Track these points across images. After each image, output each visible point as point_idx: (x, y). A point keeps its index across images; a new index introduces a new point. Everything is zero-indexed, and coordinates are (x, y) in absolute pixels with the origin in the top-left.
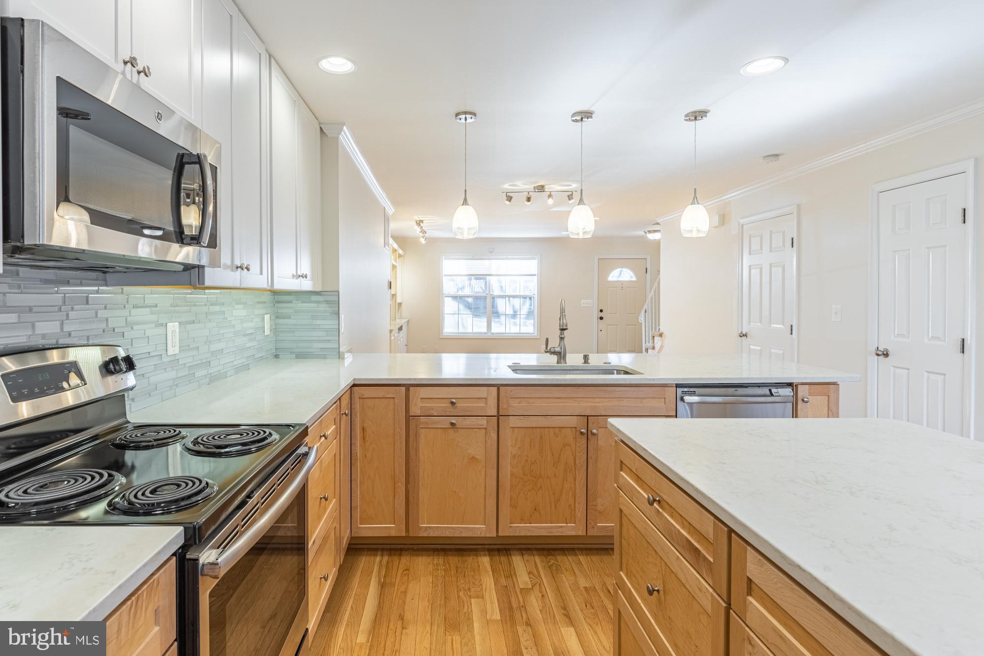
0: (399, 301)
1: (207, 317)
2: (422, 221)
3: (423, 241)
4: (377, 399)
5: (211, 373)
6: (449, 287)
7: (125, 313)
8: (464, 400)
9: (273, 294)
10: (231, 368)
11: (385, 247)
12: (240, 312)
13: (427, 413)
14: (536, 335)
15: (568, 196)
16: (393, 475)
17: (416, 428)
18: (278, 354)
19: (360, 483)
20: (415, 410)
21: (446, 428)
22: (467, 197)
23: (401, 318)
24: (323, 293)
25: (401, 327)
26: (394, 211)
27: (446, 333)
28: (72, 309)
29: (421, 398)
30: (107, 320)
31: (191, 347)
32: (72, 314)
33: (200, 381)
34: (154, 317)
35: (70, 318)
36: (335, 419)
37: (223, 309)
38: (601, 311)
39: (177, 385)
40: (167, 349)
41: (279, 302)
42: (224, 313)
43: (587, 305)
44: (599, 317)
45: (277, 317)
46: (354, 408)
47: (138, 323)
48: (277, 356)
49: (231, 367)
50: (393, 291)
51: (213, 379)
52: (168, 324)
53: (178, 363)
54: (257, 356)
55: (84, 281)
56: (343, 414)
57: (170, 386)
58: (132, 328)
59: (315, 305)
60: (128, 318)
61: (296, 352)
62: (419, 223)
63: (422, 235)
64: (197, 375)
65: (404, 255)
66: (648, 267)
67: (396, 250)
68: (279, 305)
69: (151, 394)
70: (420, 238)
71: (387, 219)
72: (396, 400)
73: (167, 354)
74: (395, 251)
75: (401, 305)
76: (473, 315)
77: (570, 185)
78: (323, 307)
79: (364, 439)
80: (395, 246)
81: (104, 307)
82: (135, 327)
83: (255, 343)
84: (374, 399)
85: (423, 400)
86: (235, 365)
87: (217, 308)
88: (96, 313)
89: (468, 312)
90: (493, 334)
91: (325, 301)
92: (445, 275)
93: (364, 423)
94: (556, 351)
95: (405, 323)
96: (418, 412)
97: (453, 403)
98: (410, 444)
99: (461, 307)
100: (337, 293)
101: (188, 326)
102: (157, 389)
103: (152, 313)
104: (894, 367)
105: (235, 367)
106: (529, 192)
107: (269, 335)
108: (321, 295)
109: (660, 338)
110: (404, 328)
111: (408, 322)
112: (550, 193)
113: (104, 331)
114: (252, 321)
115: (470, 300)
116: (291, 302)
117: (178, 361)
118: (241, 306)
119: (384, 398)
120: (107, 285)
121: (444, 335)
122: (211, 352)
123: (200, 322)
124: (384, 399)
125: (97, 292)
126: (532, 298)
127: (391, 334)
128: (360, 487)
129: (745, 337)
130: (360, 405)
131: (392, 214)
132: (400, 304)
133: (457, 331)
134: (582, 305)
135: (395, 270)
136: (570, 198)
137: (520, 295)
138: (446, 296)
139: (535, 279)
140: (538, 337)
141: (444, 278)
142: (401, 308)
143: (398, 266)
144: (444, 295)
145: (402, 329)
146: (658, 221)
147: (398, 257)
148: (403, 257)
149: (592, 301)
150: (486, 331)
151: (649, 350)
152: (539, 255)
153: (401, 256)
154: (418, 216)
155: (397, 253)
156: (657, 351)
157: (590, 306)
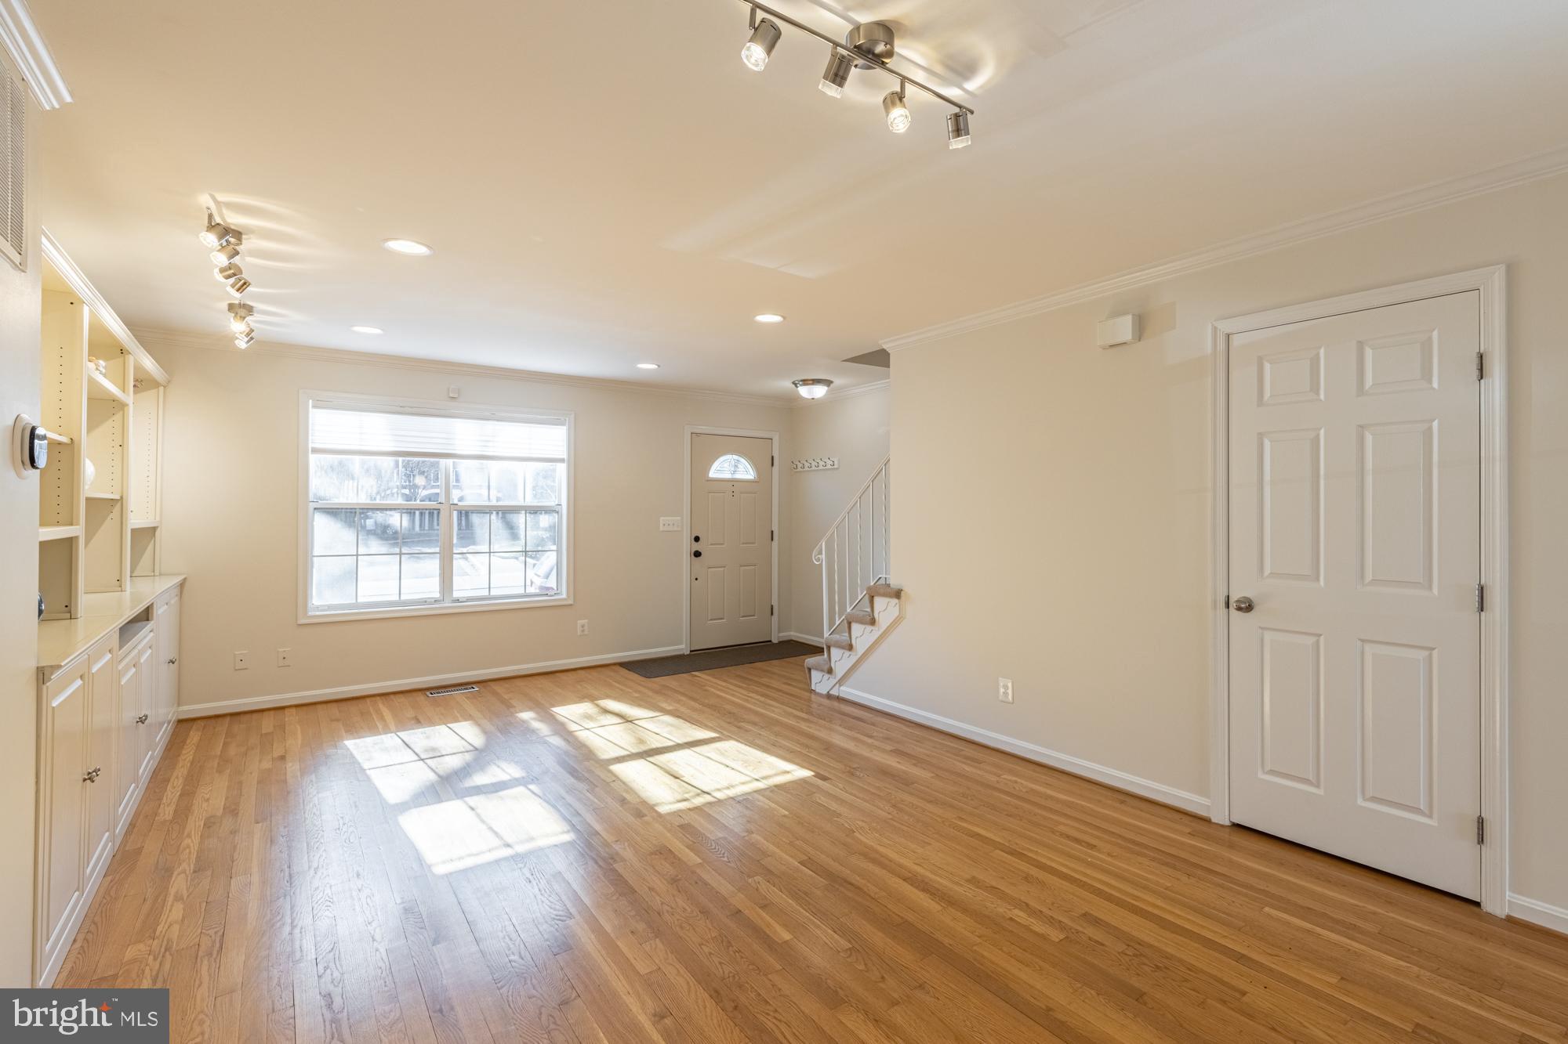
0: (138, 517)
6: (322, 485)
14: (564, 596)
23: (153, 573)
25: (148, 610)
27: (318, 608)
38: (697, 539)
43: (670, 528)
44: (693, 552)
65: (171, 385)
66: (775, 454)
67: (122, 349)
75: (154, 531)
76: (400, 554)
90: (458, 601)
92: (315, 451)
106: (835, 45)
110: (159, 611)
111: (182, 585)
112: (903, 86)
115: (391, 518)
121: (310, 614)
129: (1243, 610)
132: (145, 536)
133: (353, 601)
134: (661, 529)
135: (118, 416)
136: (959, 127)
137: (526, 506)
138: (315, 509)
139: (562, 470)
140: (570, 602)
141: (313, 458)
142: (151, 546)
143: (131, 405)
144: (312, 506)
145: (148, 620)
146: (885, 347)
147: (136, 380)
148: (161, 389)
149: (679, 518)
150: (437, 595)
151: (854, 626)
152: (573, 416)
153: (153, 384)
154: (221, 197)
155: (131, 360)
156: (882, 630)
157: (676, 529)
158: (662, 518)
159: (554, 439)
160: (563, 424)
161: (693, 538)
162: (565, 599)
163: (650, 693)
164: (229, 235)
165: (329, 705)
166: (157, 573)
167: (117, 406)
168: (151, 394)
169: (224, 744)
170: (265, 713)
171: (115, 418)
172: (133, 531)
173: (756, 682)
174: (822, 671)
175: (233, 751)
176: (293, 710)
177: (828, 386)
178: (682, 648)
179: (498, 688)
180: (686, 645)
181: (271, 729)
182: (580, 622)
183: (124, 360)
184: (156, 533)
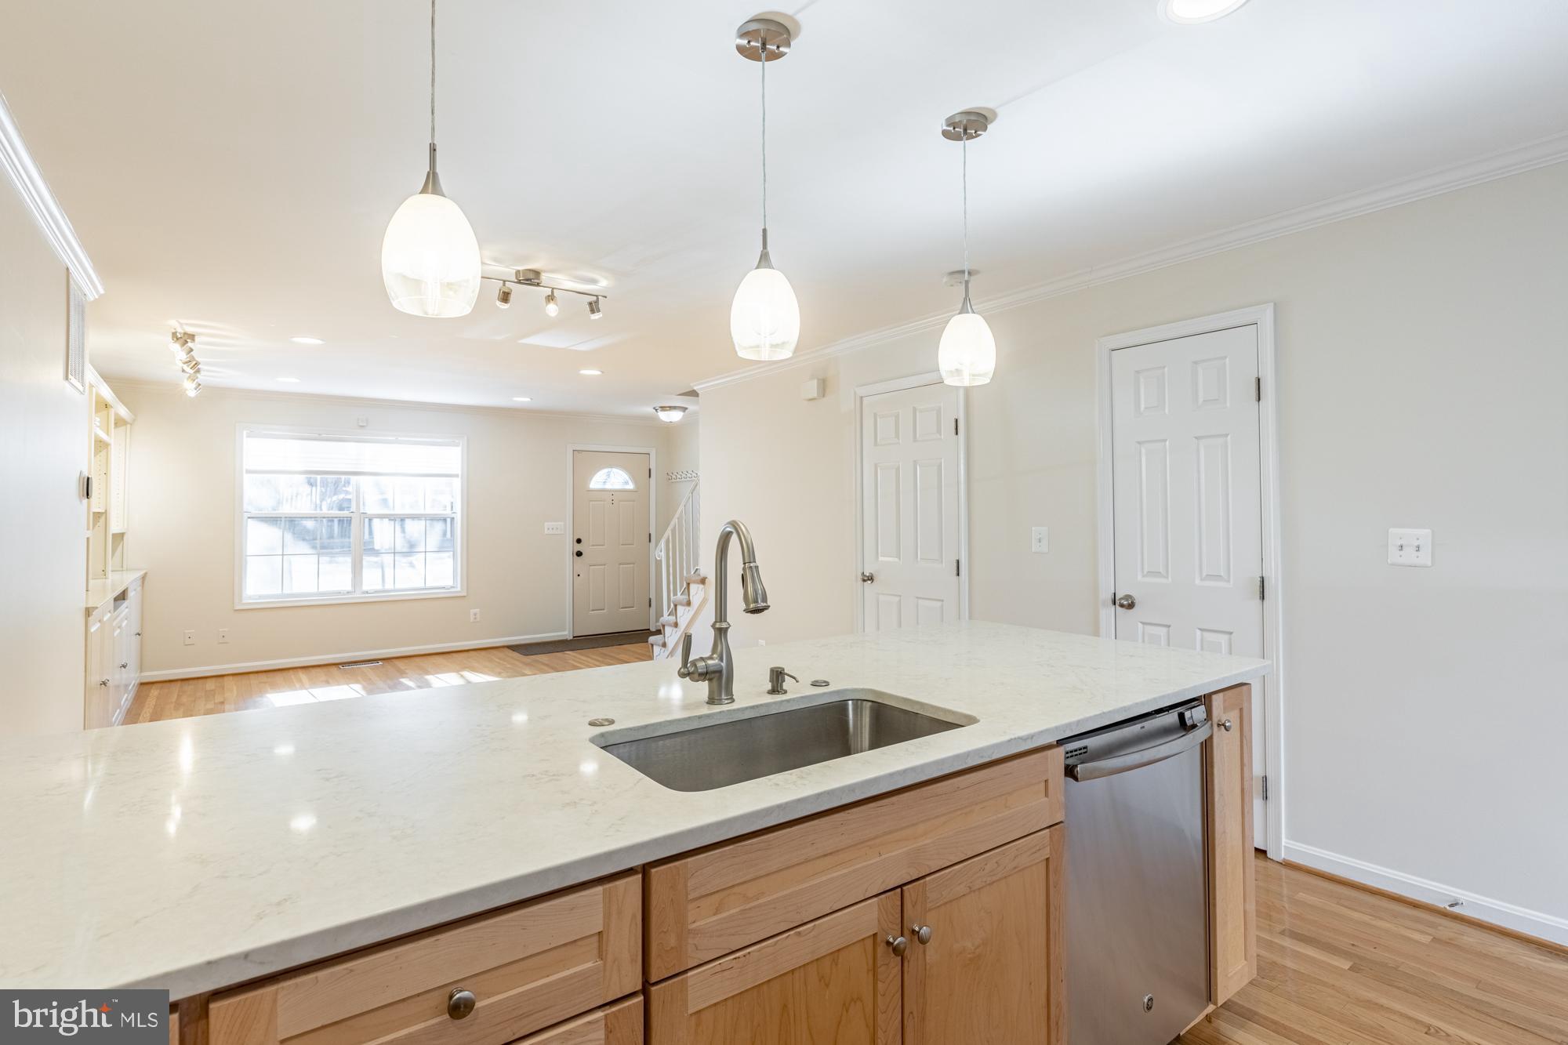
0: (115, 527)
2: (192, 337)
3: (190, 389)
6: (256, 496)
11: (66, 380)
14: (459, 589)
15: (590, 304)
23: (122, 568)
25: (123, 593)
26: (102, 291)
27: (250, 598)
38: (579, 541)
43: (554, 532)
44: (575, 552)
50: (96, 503)
63: (190, 374)
65: (134, 420)
66: (653, 467)
67: (109, 405)
70: (182, 381)
71: (75, 311)
74: (104, 403)
75: (123, 537)
76: (319, 555)
77: (594, 281)
80: (106, 392)
89: (304, 547)
90: (367, 592)
92: (248, 472)
94: (712, 669)
95: (135, 580)
97: (456, 1010)
99: (288, 536)
104: (1143, 623)
106: (504, 281)
109: (701, 586)
110: (131, 594)
111: (144, 578)
112: (552, 292)
115: (310, 524)
121: (244, 601)
126: (449, 520)
127: (91, 618)
129: (869, 582)
132: (119, 537)
133: (280, 592)
134: (546, 532)
135: (104, 453)
136: (594, 307)
137: (425, 515)
138: (249, 518)
139: (457, 483)
140: (465, 594)
141: (246, 477)
142: (121, 545)
143: (113, 444)
144: (246, 515)
145: (124, 599)
146: (695, 388)
147: (115, 422)
148: (129, 426)
149: (562, 523)
150: (349, 588)
151: (679, 607)
152: (466, 438)
153: (125, 422)
154: (182, 321)
155: (112, 412)
156: (695, 609)
157: (559, 532)
158: (546, 524)
159: (451, 457)
160: (458, 446)
161: (575, 540)
162: (460, 592)
163: (521, 665)
164: (185, 339)
165: (260, 674)
166: (125, 568)
167: (106, 445)
168: (124, 430)
169: (178, 695)
170: (209, 680)
171: (101, 454)
172: (114, 535)
173: (611, 657)
174: (659, 645)
175: (184, 699)
176: (231, 678)
177: (684, 411)
178: (566, 634)
179: (398, 663)
180: (569, 631)
181: (213, 687)
182: (473, 611)
183: (108, 413)
184: (125, 538)
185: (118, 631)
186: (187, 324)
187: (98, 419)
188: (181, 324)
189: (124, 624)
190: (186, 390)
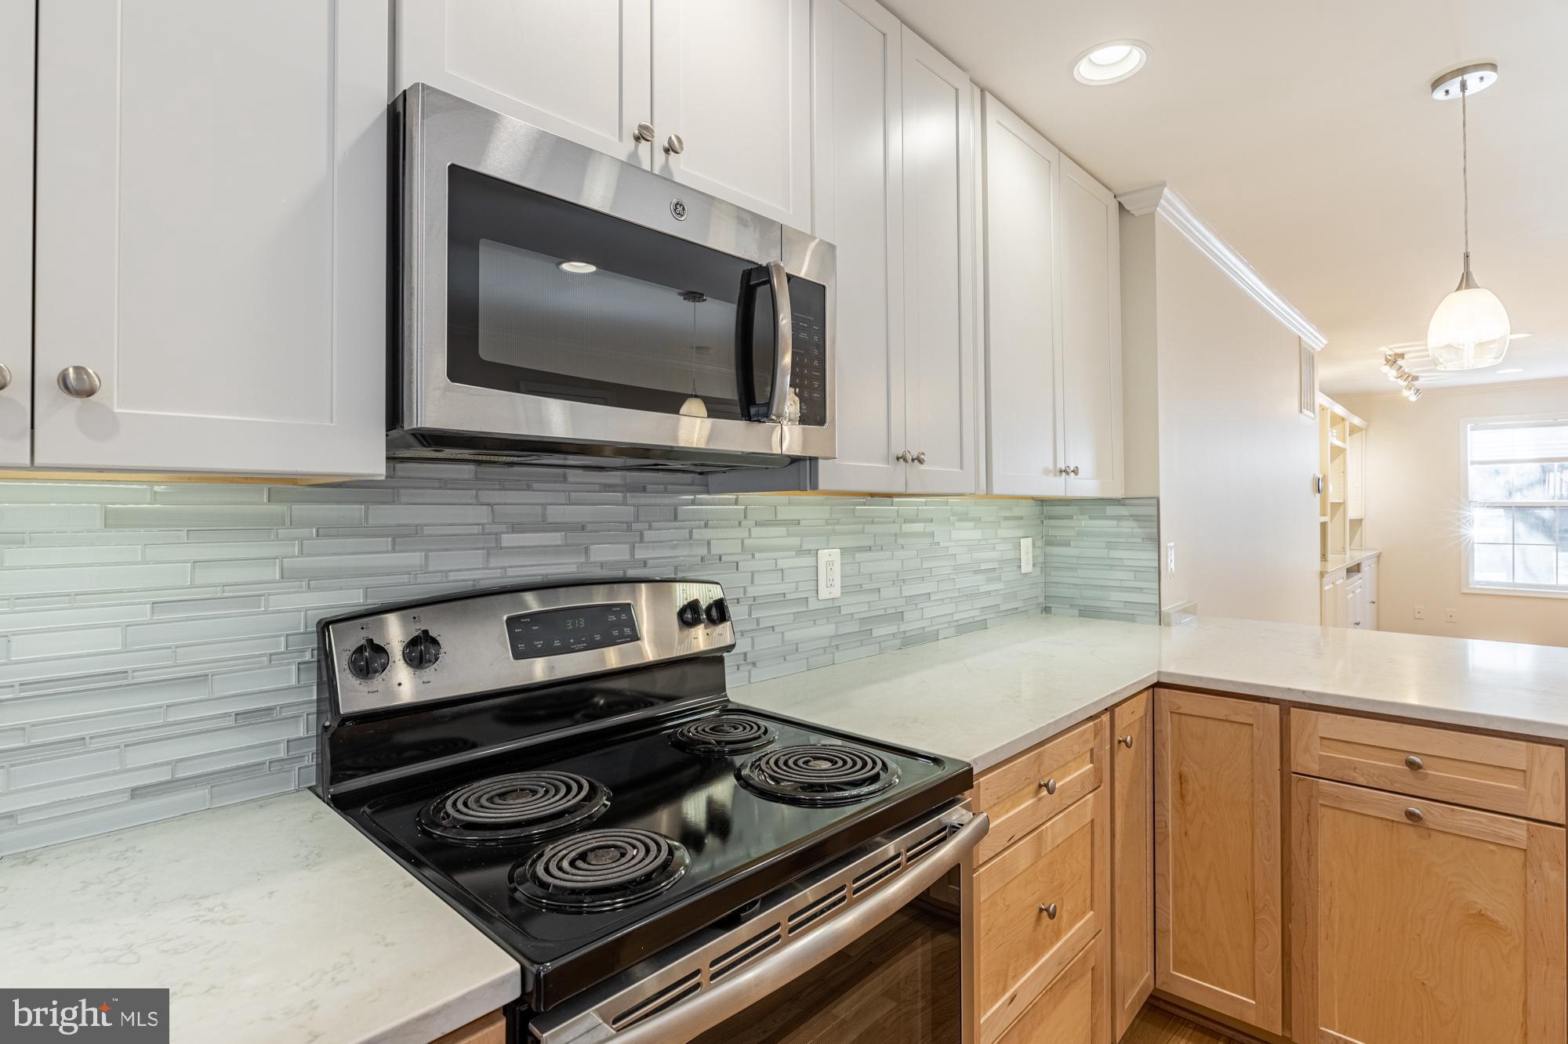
0: (1352, 514)
1: (896, 542)
2: (1402, 356)
3: (1409, 395)
4: (1212, 722)
5: (904, 632)
7: (741, 533)
8: (1448, 762)
9: (1040, 503)
10: (947, 625)
11: (1301, 412)
12: (967, 533)
13: (1338, 775)
16: (1249, 891)
17: (1309, 802)
18: (1049, 605)
19: (1175, 886)
20: (1304, 761)
21: (1393, 821)
22: (1471, 269)
23: (1361, 548)
24: (1127, 501)
25: (1359, 565)
26: (1325, 342)
27: (1478, 583)
28: (650, 528)
29: (1322, 738)
30: (709, 543)
31: (863, 589)
32: (649, 535)
33: (882, 644)
34: (794, 541)
35: (646, 540)
36: (1092, 750)
37: (930, 528)
39: (837, 647)
40: (817, 590)
41: (1050, 518)
42: (932, 535)
45: (1049, 543)
46: (1161, 731)
47: (762, 550)
48: (1047, 610)
49: (948, 622)
50: (1335, 496)
51: (908, 641)
52: (819, 552)
53: (840, 612)
54: (1003, 608)
55: (670, 487)
56: (1120, 742)
57: (825, 648)
58: (753, 556)
59: (1114, 523)
60: (746, 541)
61: (1081, 606)
62: (1393, 361)
63: (1405, 383)
64: (876, 633)
65: (1368, 426)
67: (1343, 419)
68: (1053, 522)
69: (787, 658)
70: (1401, 391)
71: (1307, 360)
72: (1255, 730)
73: (817, 597)
74: (1337, 420)
75: (1361, 524)
76: (1557, 545)
78: (1128, 527)
79: (1182, 797)
80: (1339, 410)
81: (703, 525)
82: (757, 555)
83: (999, 586)
84: (1203, 720)
85: (1326, 742)
86: (957, 621)
87: (918, 527)
88: (691, 533)
89: (1542, 538)
91: (1131, 516)
92: (1473, 463)
93: (1181, 764)
95: (1368, 558)
96: (1314, 768)
97: (1412, 765)
98: (1293, 836)
99: (1520, 525)
100: (1155, 501)
101: (859, 556)
102: (799, 650)
103: (789, 535)
105: (955, 624)
107: (1030, 573)
108: (1124, 505)
110: (1365, 568)
111: (1379, 556)
113: (702, 559)
114: (994, 549)
115: (1547, 514)
116: (1070, 517)
117: (840, 610)
118: (971, 524)
119: (1227, 721)
120: (708, 492)
121: (1472, 586)
122: (905, 597)
123: (882, 549)
124: (1227, 724)
125: (693, 503)
127: (1324, 580)
128: (1174, 893)
130: (1172, 725)
131: (1322, 349)
132: (1357, 523)
135: (1341, 457)
138: (1476, 505)
141: (1472, 468)
142: (1360, 530)
143: (1349, 449)
144: (1473, 503)
145: (1359, 571)
147: (1350, 431)
148: (1364, 431)
153: (1360, 429)
154: (1390, 346)
155: (1347, 423)
164: (1395, 359)
166: (1363, 548)
167: (1342, 451)
168: (1357, 436)
172: (1351, 521)
183: (1344, 425)
184: (1363, 523)
185: (1352, 595)
186: (1395, 348)
187: (1335, 431)
188: (1391, 349)
189: (1358, 591)
190: (1407, 397)
